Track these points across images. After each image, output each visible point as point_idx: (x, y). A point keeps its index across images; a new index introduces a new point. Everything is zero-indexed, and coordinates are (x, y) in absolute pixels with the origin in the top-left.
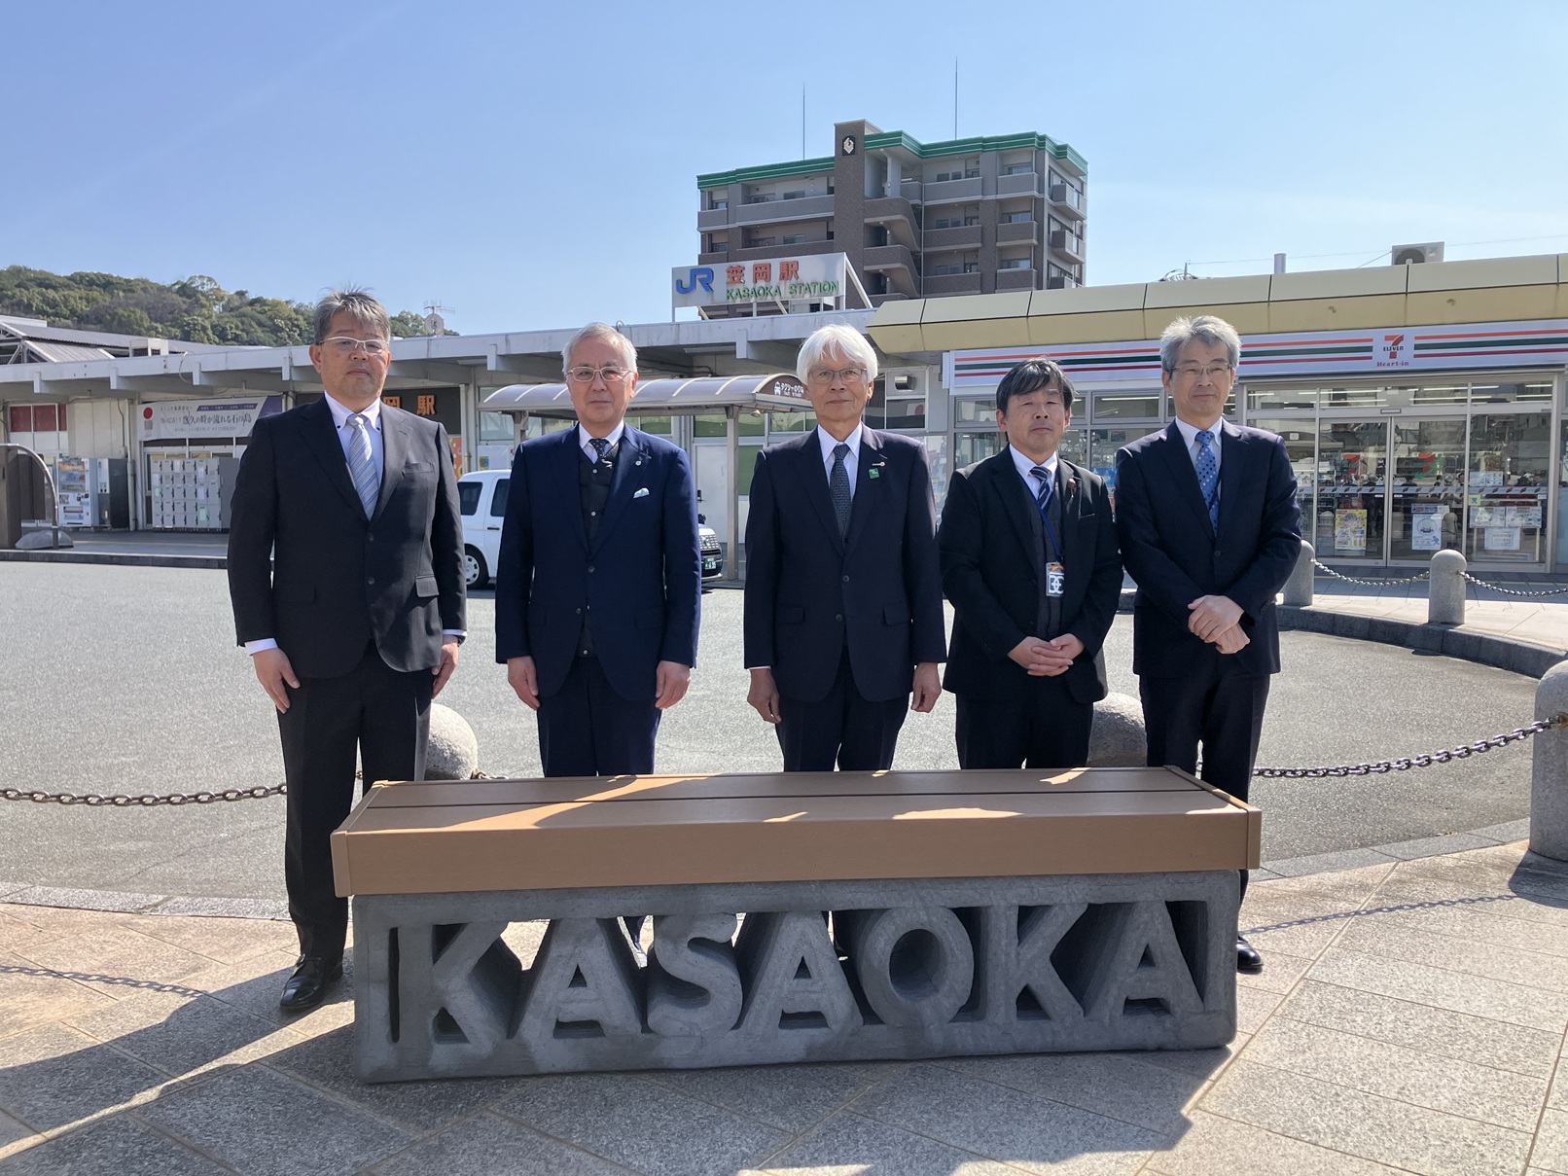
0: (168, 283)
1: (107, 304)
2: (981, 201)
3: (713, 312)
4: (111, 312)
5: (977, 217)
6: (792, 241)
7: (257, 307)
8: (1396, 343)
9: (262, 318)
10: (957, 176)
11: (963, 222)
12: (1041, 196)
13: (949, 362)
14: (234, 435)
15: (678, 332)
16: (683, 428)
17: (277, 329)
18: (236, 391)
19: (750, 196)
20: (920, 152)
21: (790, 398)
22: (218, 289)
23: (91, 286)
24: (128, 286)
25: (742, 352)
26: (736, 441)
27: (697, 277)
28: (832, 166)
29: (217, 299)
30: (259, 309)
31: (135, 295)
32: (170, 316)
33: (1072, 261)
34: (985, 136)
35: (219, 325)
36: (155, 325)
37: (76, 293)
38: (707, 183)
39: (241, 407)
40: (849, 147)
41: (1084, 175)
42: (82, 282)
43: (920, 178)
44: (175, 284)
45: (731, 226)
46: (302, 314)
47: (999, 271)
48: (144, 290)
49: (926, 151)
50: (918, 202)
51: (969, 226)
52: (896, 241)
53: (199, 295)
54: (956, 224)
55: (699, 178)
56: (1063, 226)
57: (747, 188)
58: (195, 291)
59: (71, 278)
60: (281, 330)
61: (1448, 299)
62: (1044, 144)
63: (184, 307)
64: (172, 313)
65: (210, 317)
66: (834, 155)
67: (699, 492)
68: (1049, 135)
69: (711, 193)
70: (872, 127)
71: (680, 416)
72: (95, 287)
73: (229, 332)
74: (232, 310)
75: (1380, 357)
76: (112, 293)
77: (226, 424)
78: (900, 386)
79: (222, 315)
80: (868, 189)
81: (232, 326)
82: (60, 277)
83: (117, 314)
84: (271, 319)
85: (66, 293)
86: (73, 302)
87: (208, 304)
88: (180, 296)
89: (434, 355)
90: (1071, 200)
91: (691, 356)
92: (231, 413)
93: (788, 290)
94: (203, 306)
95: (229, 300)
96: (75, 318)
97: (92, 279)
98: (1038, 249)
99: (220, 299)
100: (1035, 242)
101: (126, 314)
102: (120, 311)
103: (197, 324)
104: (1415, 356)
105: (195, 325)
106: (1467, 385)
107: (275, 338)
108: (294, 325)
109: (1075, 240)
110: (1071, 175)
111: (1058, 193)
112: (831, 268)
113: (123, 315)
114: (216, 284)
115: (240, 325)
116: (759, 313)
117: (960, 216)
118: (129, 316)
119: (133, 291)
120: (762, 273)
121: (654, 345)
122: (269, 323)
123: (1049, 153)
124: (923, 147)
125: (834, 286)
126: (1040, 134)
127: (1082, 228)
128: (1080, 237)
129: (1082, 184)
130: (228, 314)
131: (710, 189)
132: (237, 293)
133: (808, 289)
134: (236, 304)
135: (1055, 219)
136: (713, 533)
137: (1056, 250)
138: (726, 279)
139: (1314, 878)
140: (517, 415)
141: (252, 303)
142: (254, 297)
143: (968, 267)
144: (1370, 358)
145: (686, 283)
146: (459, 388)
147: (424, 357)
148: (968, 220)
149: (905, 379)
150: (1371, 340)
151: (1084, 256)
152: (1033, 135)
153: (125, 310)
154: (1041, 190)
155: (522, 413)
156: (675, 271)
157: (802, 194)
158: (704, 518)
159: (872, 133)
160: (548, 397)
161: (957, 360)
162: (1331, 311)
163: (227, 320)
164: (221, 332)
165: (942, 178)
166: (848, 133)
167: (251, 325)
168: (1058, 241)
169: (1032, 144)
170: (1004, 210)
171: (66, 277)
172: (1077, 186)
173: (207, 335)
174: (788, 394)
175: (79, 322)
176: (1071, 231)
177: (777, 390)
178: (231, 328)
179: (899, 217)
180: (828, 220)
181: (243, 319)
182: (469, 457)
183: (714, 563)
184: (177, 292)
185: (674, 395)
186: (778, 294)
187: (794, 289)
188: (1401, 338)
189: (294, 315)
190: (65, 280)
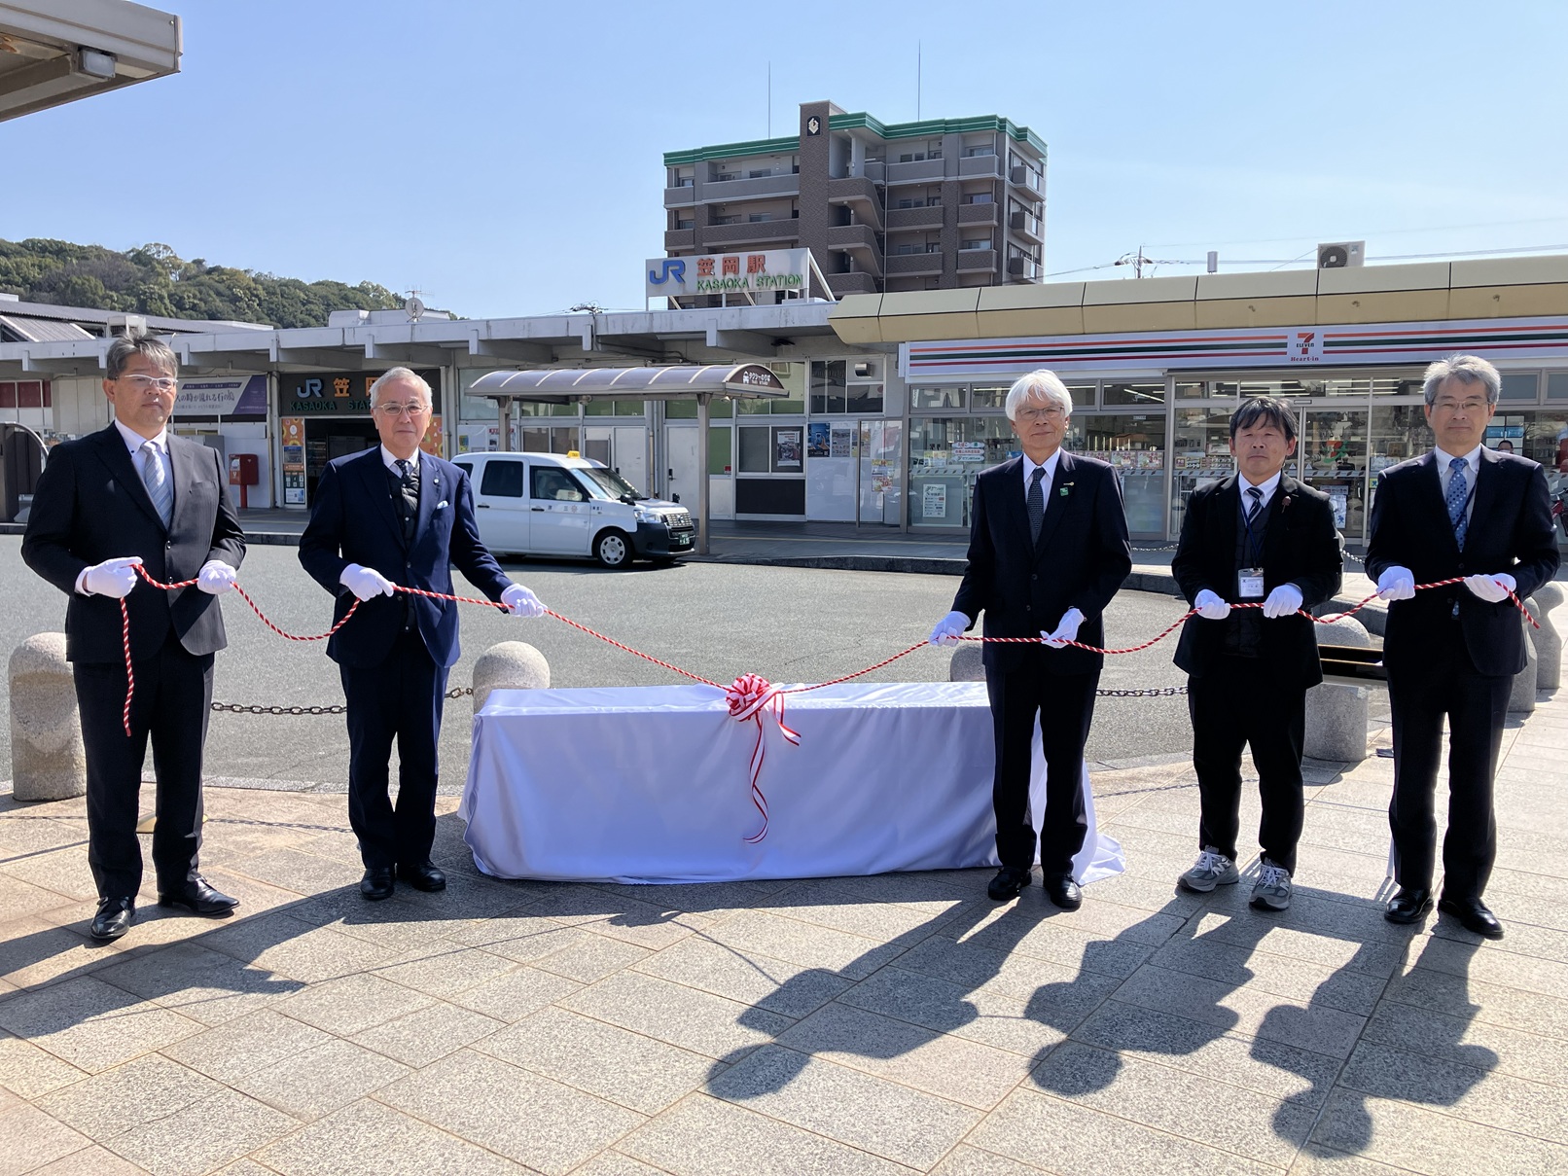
0: (122, 250)
1: (60, 271)
2: (943, 182)
3: (683, 303)
4: (64, 279)
5: (939, 198)
6: (759, 219)
7: (215, 276)
8: (1307, 340)
9: (221, 287)
10: (919, 157)
11: (925, 203)
12: (1002, 178)
13: (904, 351)
14: (219, 413)
15: (652, 320)
16: (655, 410)
17: (235, 299)
18: (221, 371)
19: (717, 175)
20: (884, 133)
21: (757, 387)
22: (175, 257)
23: (44, 252)
24: (82, 254)
25: (712, 340)
26: (708, 423)
27: (670, 268)
28: (798, 145)
29: (173, 267)
30: (217, 279)
31: (89, 262)
32: (125, 284)
33: (1030, 241)
34: (947, 118)
35: (175, 294)
36: (111, 293)
37: (28, 260)
38: (673, 160)
39: (226, 386)
40: (814, 129)
41: (1044, 157)
42: (34, 249)
43: (883, 159)
44: (130, 252)
45: (697, 203)
46: (262, 284)
47: (960, 251)
48: (98, 257)
49: (888, 132)
50: (881, 182)
51: (931, 207)
52: (859, 221)
53: (155, 263)
54: (919, 204)
55: (666, 155)
56: (1022, 206)
57: (713, 166)
58: (151, 259)
59: (24, 245)
60: (240, 299)
61: (1353, 301)
62: (1005, 127)
63: (140, 275)
64: (127, 281)
65: (167, 285)
66: (799, 135)
67: (670, 472)
68: (1009, 118)
69: (677, 171)
70: (836, 108)
71: (653, 401)
72: (47, 254)
73: (186, 301)
74: (189, 279)
75: (1293, 351)
76: (65, 261)
77: (212, 402)
78: (860, 373)
79: (180, 284)
80: (832, 168)
81: (190, 295)
82: (12, 244)
83: (70, 281)
84: (230, 288)
85: (18, 259)
86: (26, 269)
87: (164, 272)
88: (136, 263)
89: (418, 339)
90: (1031, 182)
91: (663, 342)
92: (216, 391)
93: (755, 283)
94: (159, 274)
95: (186, 268)
96: (28, 286)
97: (44, 245)
98: (999, 229)
99: (177, 267)
100: (995, 223)
101: (80, 282)
102: (74, 279)
103: (153, 293)
104: (1325, 352)
105: (151, 293)
106: (1369, 379)
107: (234, 308)
108: (253, 295)
109: (1034, 221)
110: (1031, 157)
111: (1018, 175)
112: (796, 263)
113: (76, 283)
114: (172, 252)
115: (198, 295)
116: (729, 303)
117: (923, 196)
118: (83, 284)
119: (87, 259)
120: (731, 266)
121: (629, 332)
122: (228, 292)
123: (1010, 136)
124: (887, 128)
125: (798, 280)
126: (1001, 117)
127: (1041, 209)
128: (1040, 218)
129: (1042, 165)
130: (184, 283)
131: (677, 167)
132: (194, 262)
133: (774, 281)
134: (193, 272)
135: (1015, 200)
136: (687, 511)
137: (1016, 231)
138: (697, 271)
139: (1137, 770)
140: (501, 400)
141: (210, 271)
142: (211, 266)
143: (930, 246)
144: (1285, 353)
145: (659, 273)
146: (439, 370)
147: (409, 341)
148: (931, 201)
149: (865, 366)
150: (1286, 337)
151: (1042, 237)
152: (994, 117)
153: (79, 278)
154: (1001, 172)
155: (506, 398)
156: (648, 262)
157: (768, 173)
158: (678, 497)
159: (837, 114)
160: (531, 382)
161: (911, 351)
162: (1250, 310)
163: (184, 289)
164: (178, 302)
165: (905, 158)
166: (813, 113)
167: (209, 295)
168: (1018, 222)
169: (995, 126)
170: (966, 192)
171: (19, 244)
172: (1037, 168)
173: (164, 304)
174: (756, 382)
175: (31, 290)
176: (1031, 213)
177: (746, 379)
178: (189, 297)
179: (862, 197)
180: (794, 199)
181: (202, 288)
182: (450, 436)
183: (687, 539)
184: (132, 260)
185: (650, 383)
186: (746, 286)
187: (760, 282)
188: (1312, 336)
189: (253, 285)
190: (17, 247)
